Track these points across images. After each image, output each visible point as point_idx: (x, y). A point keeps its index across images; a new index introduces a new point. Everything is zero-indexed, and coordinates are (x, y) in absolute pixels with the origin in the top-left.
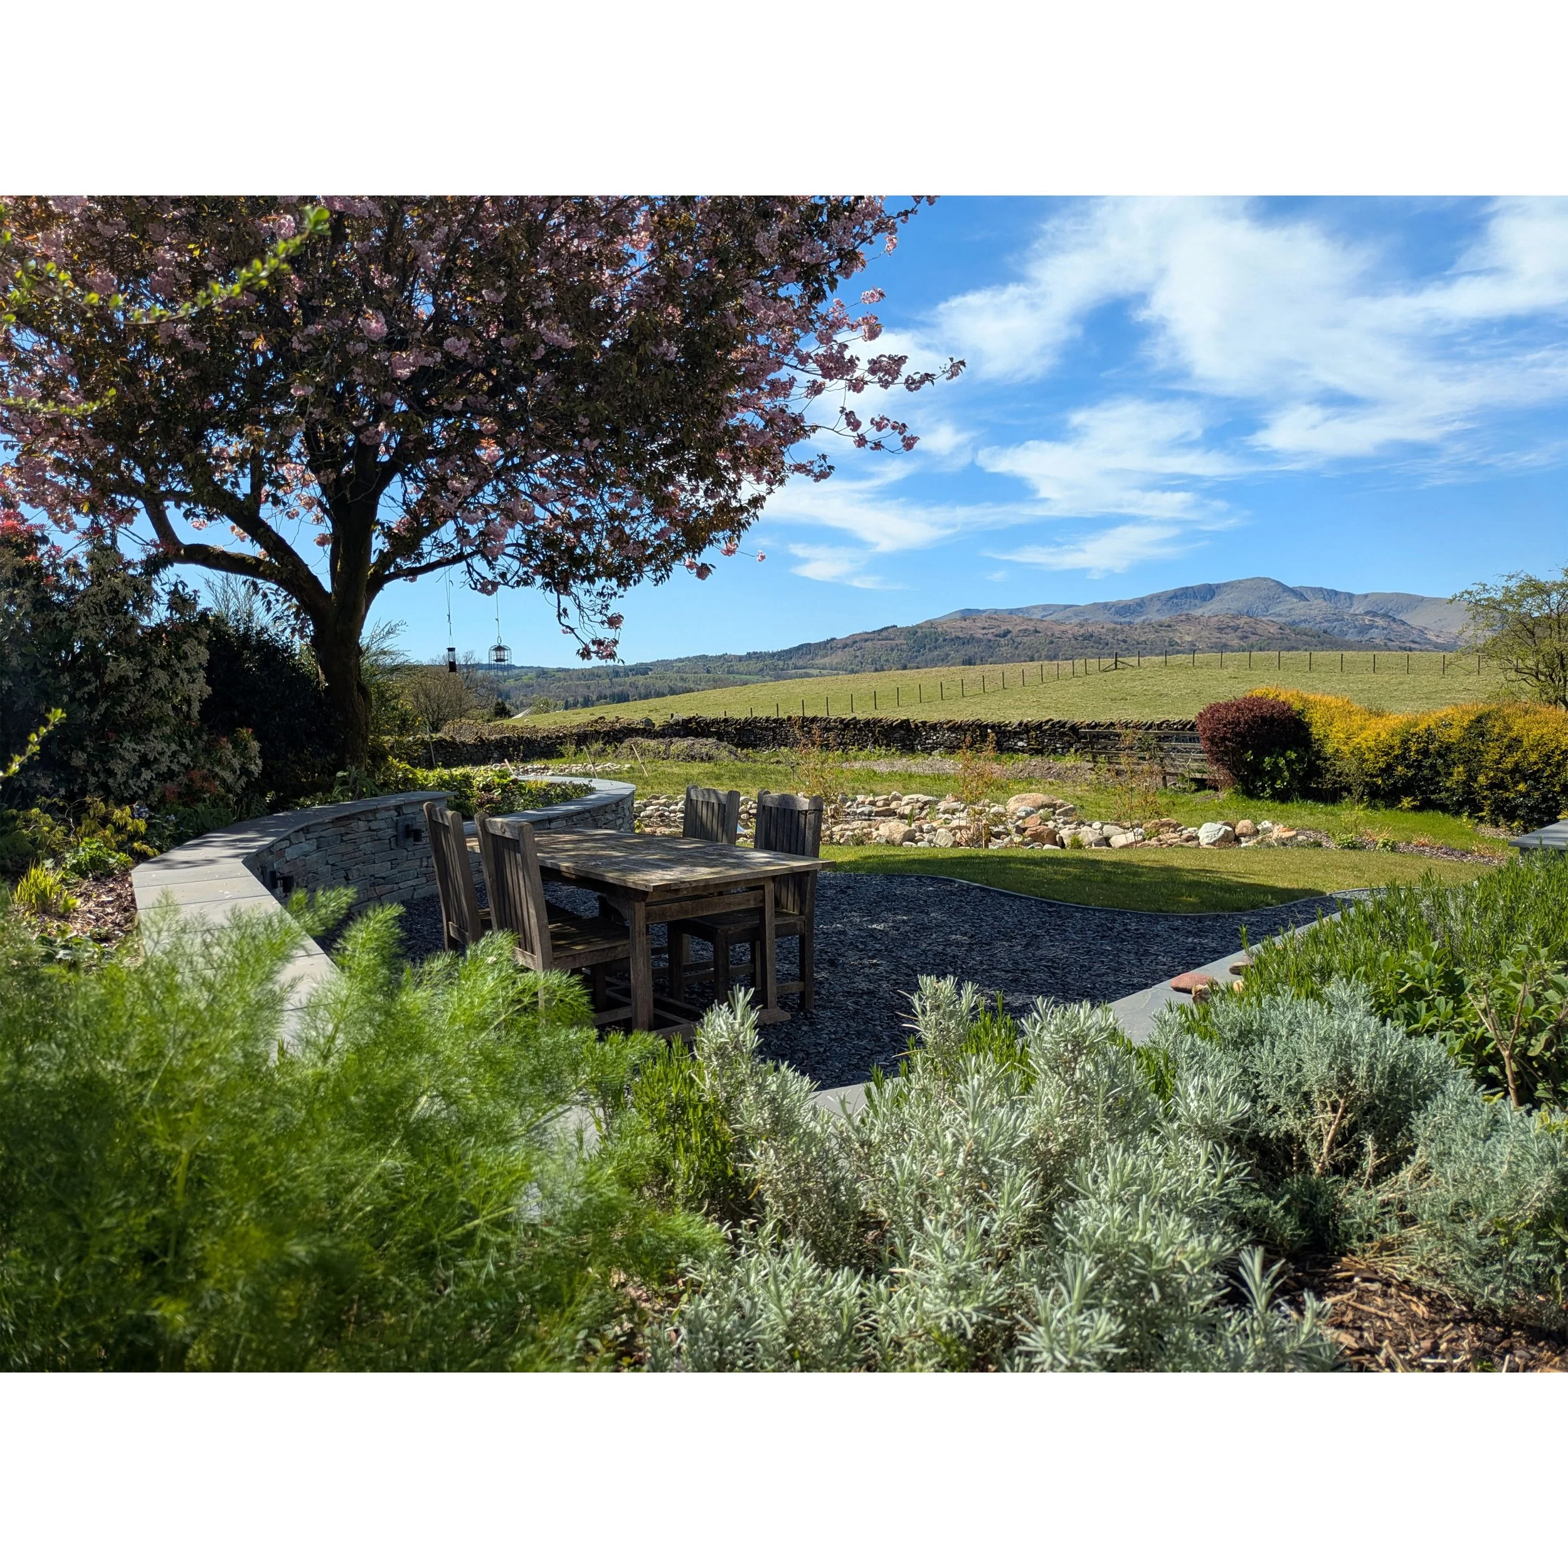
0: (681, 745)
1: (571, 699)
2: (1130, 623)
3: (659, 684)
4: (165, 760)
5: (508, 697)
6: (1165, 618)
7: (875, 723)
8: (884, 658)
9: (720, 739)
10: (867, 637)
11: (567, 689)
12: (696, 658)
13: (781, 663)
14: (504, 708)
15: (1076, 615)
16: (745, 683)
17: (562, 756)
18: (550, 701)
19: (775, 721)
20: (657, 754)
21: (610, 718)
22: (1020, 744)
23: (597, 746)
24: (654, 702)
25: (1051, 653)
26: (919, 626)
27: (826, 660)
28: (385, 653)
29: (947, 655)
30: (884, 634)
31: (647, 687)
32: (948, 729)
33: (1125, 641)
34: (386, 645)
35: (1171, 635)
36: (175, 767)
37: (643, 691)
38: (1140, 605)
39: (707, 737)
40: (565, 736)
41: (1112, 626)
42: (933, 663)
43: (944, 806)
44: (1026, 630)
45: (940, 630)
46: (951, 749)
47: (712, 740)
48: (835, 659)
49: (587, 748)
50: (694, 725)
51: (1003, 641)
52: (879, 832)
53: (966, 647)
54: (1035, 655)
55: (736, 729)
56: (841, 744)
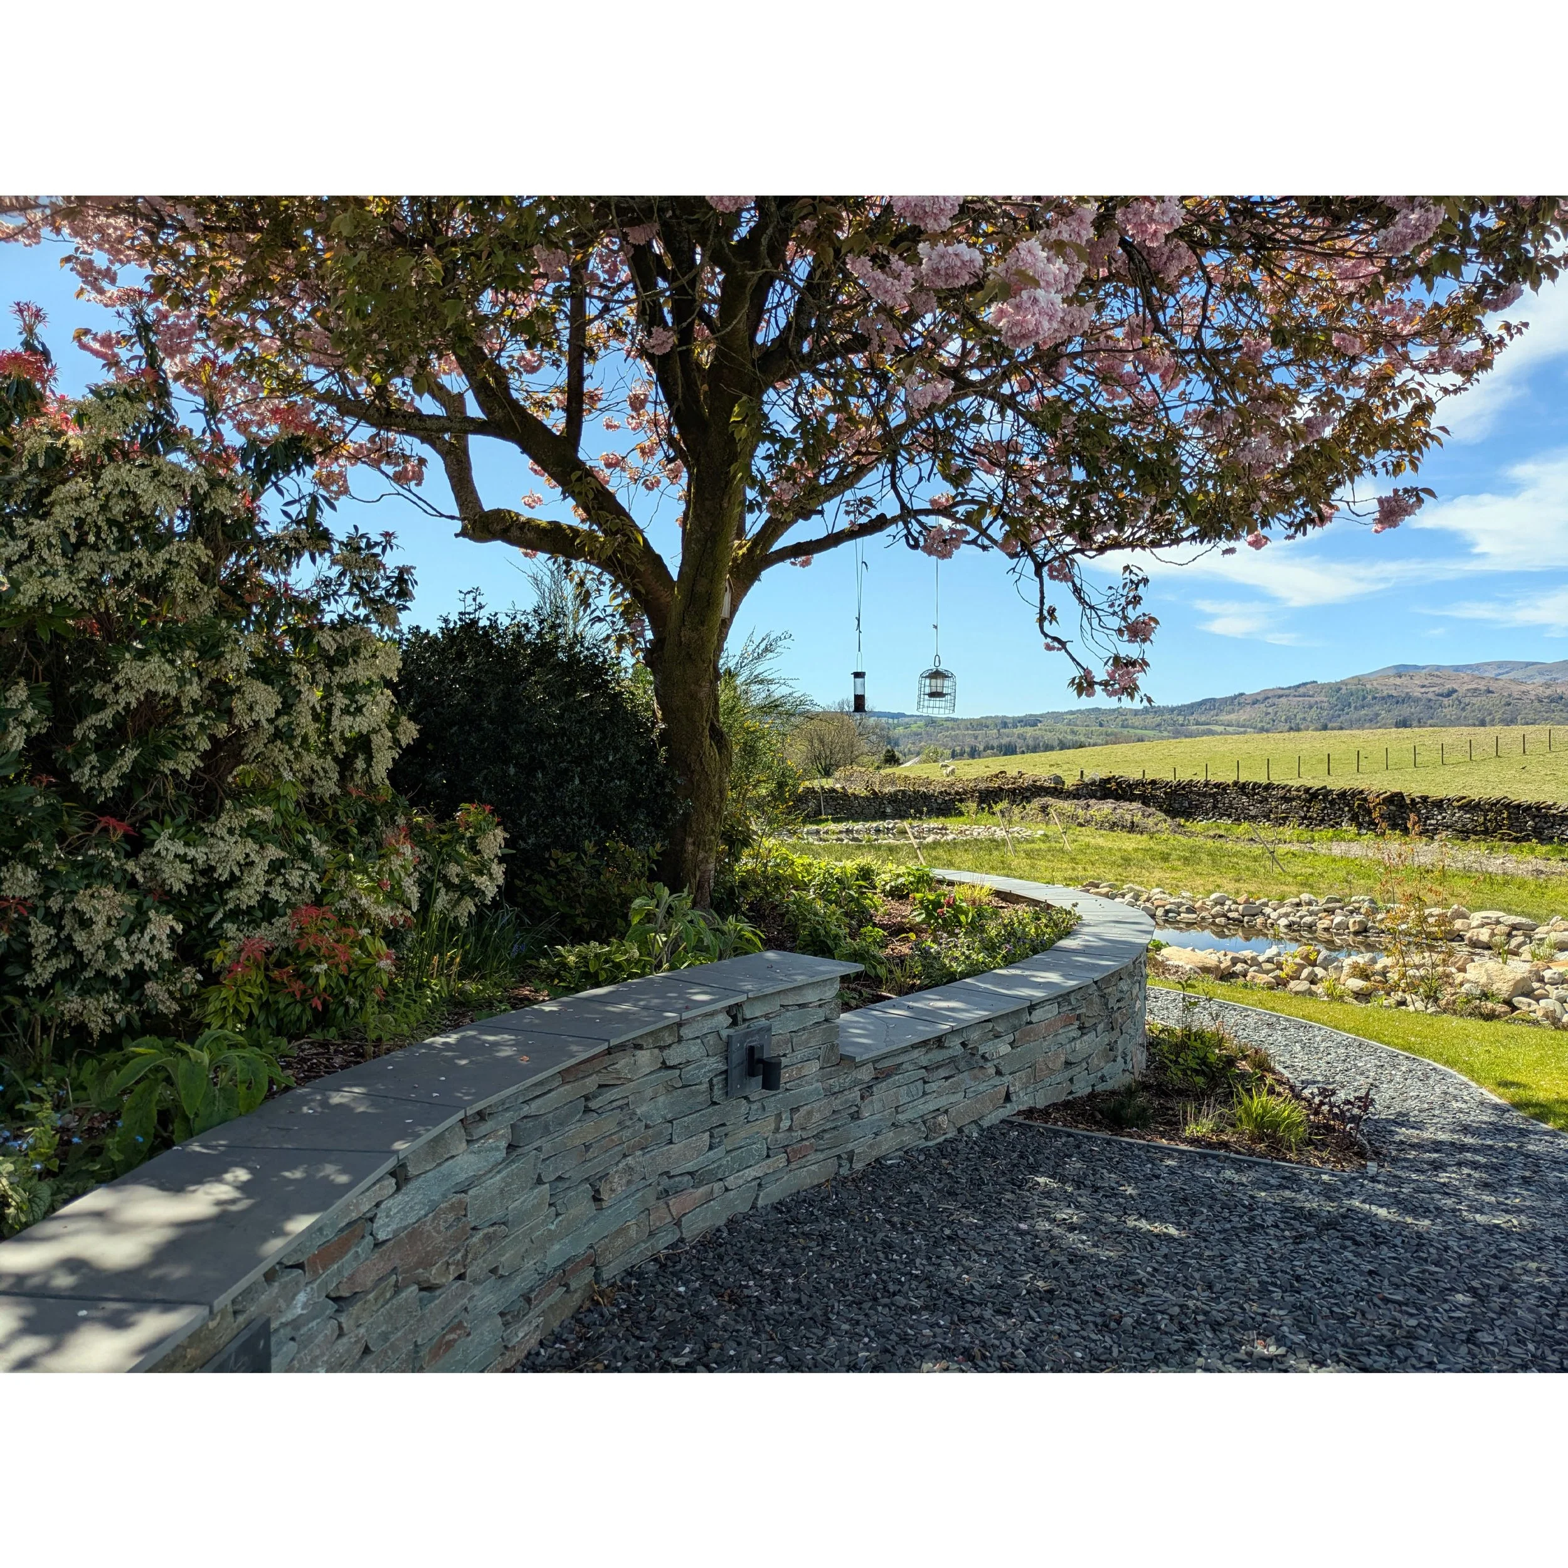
0: (1104, 809)
1: (958, 749)
3: (1050, 737)
4: (256, 879)
5: (897, 744)
7: (1353, 795)
8: (1300, 716)
9: (1146, 804)
10: (1281, 694)
11: (955, 738)
12: (1088, 710)
13: (1181, 719)
14: (893, 756)
15: (1541, 674)
16: (1141, 740)
17: (961, 814)
18: (940, 750)
19: (1217, 786)
21: (1012, 772)
23: (1003, 805)
25: (1508, 716)
26: (1343, 682)
27: (1233, 717)
28: (761, 682)
29: (1377, 715)
30: (1302, 690)
31: (1035, 739)
32: (1460, 808)
34: (762, 668)
36: (278, 894)
37: (1031, 743)
39: (1131, 801)
40: (965, 792)
42: (1359, 724)
43: (1554, 937)
44: (1476, 690)
45: (1369, 686)
46: (1464, 834)
47: (1136, 805)
48: (1243, 716)
49: (990, 807)
50: (1113, 786)
51: (1446, 701)
52: (1468, 976)
53: (1399, 706)
54: (1488, 719)
55: (1166, 793)
56: (1305, 818)
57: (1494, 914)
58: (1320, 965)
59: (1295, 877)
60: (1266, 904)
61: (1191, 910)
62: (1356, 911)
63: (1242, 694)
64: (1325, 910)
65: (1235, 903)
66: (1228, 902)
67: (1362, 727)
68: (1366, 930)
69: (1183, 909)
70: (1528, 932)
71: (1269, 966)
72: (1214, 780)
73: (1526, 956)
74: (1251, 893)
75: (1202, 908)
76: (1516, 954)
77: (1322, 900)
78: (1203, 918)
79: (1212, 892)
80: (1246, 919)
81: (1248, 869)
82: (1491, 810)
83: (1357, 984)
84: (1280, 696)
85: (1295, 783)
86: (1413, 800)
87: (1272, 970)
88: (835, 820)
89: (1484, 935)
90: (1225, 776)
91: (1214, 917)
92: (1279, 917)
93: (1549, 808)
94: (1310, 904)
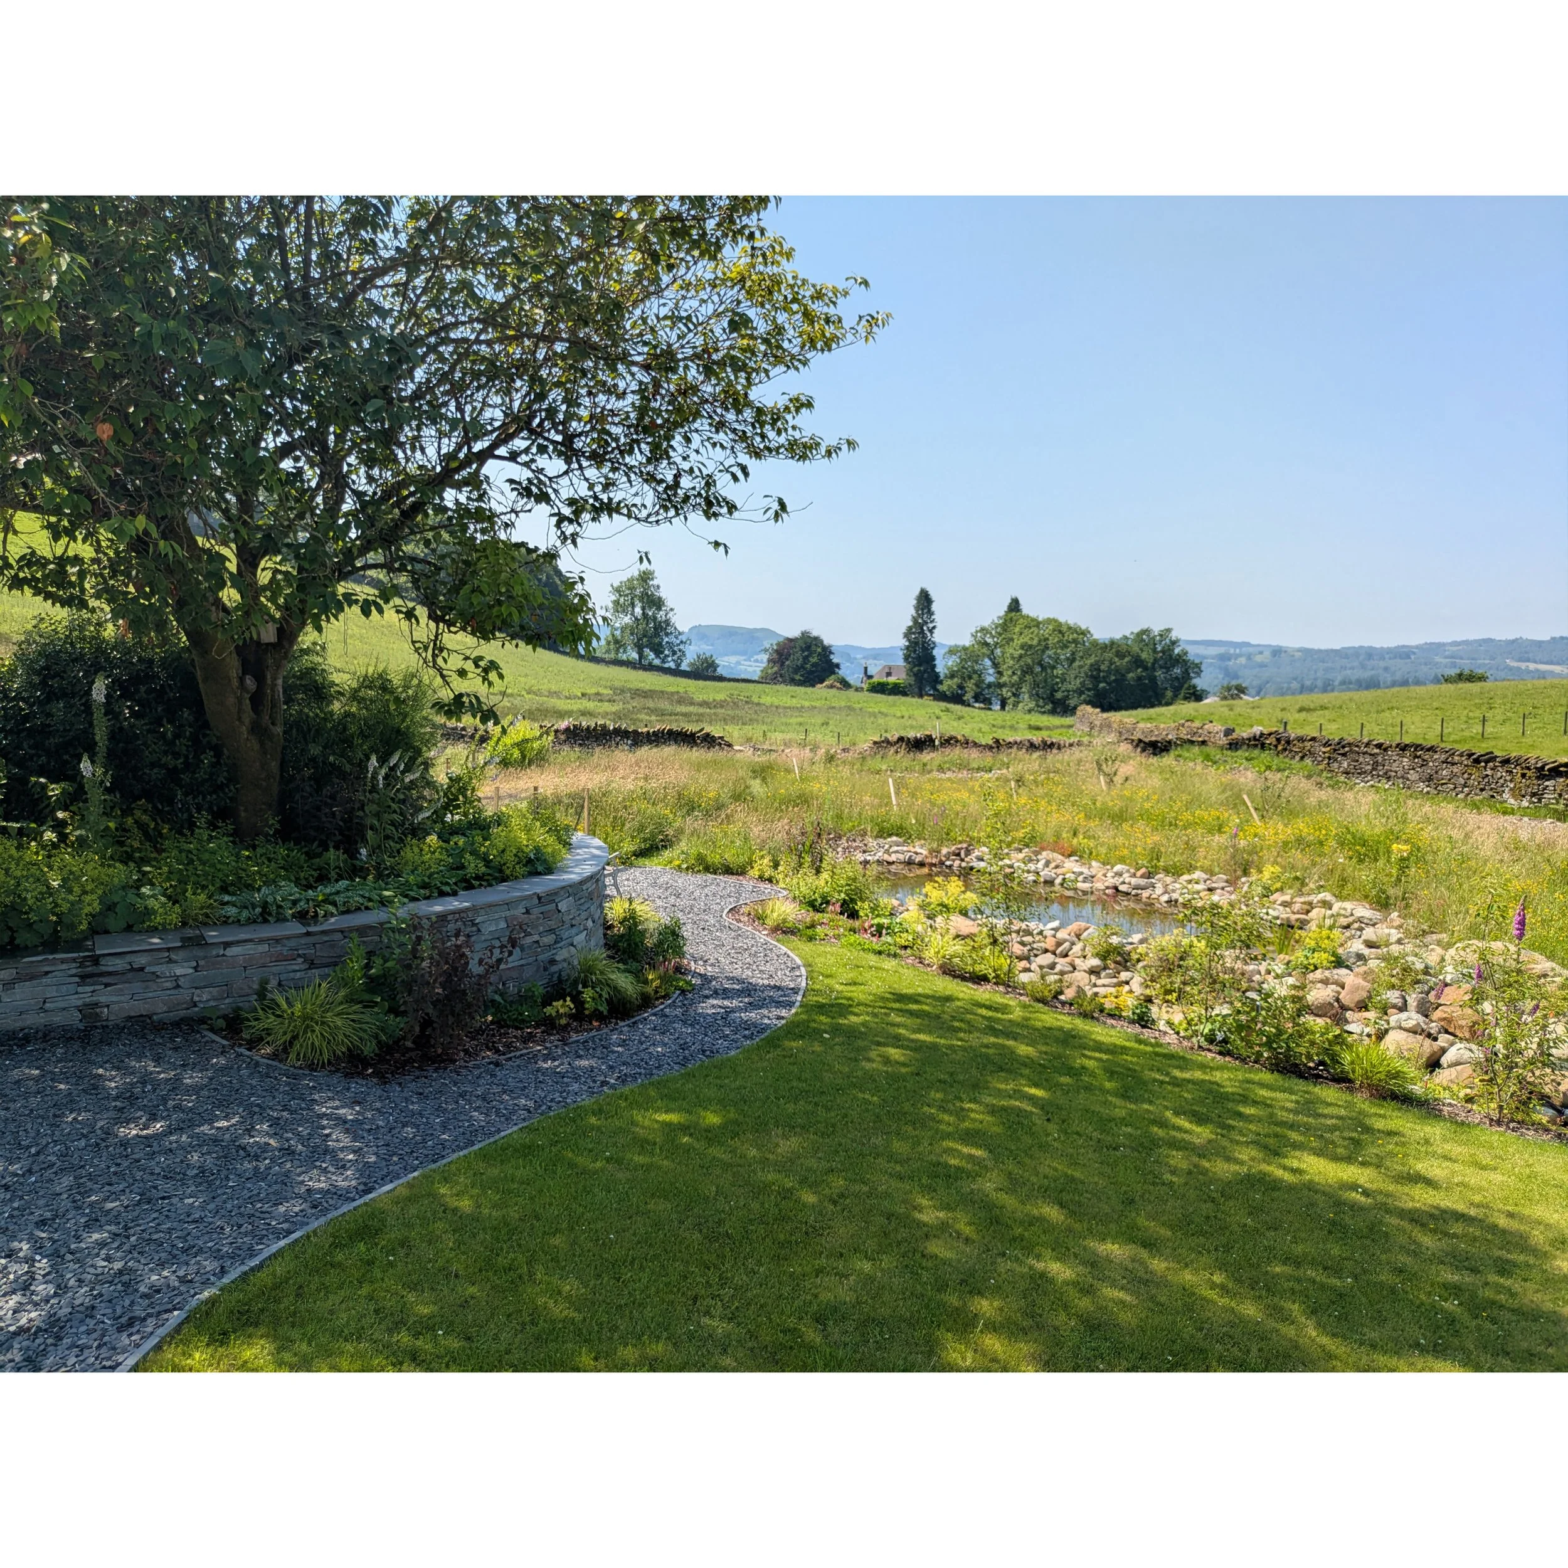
50: (1273, 741)
56: (1465, 786)
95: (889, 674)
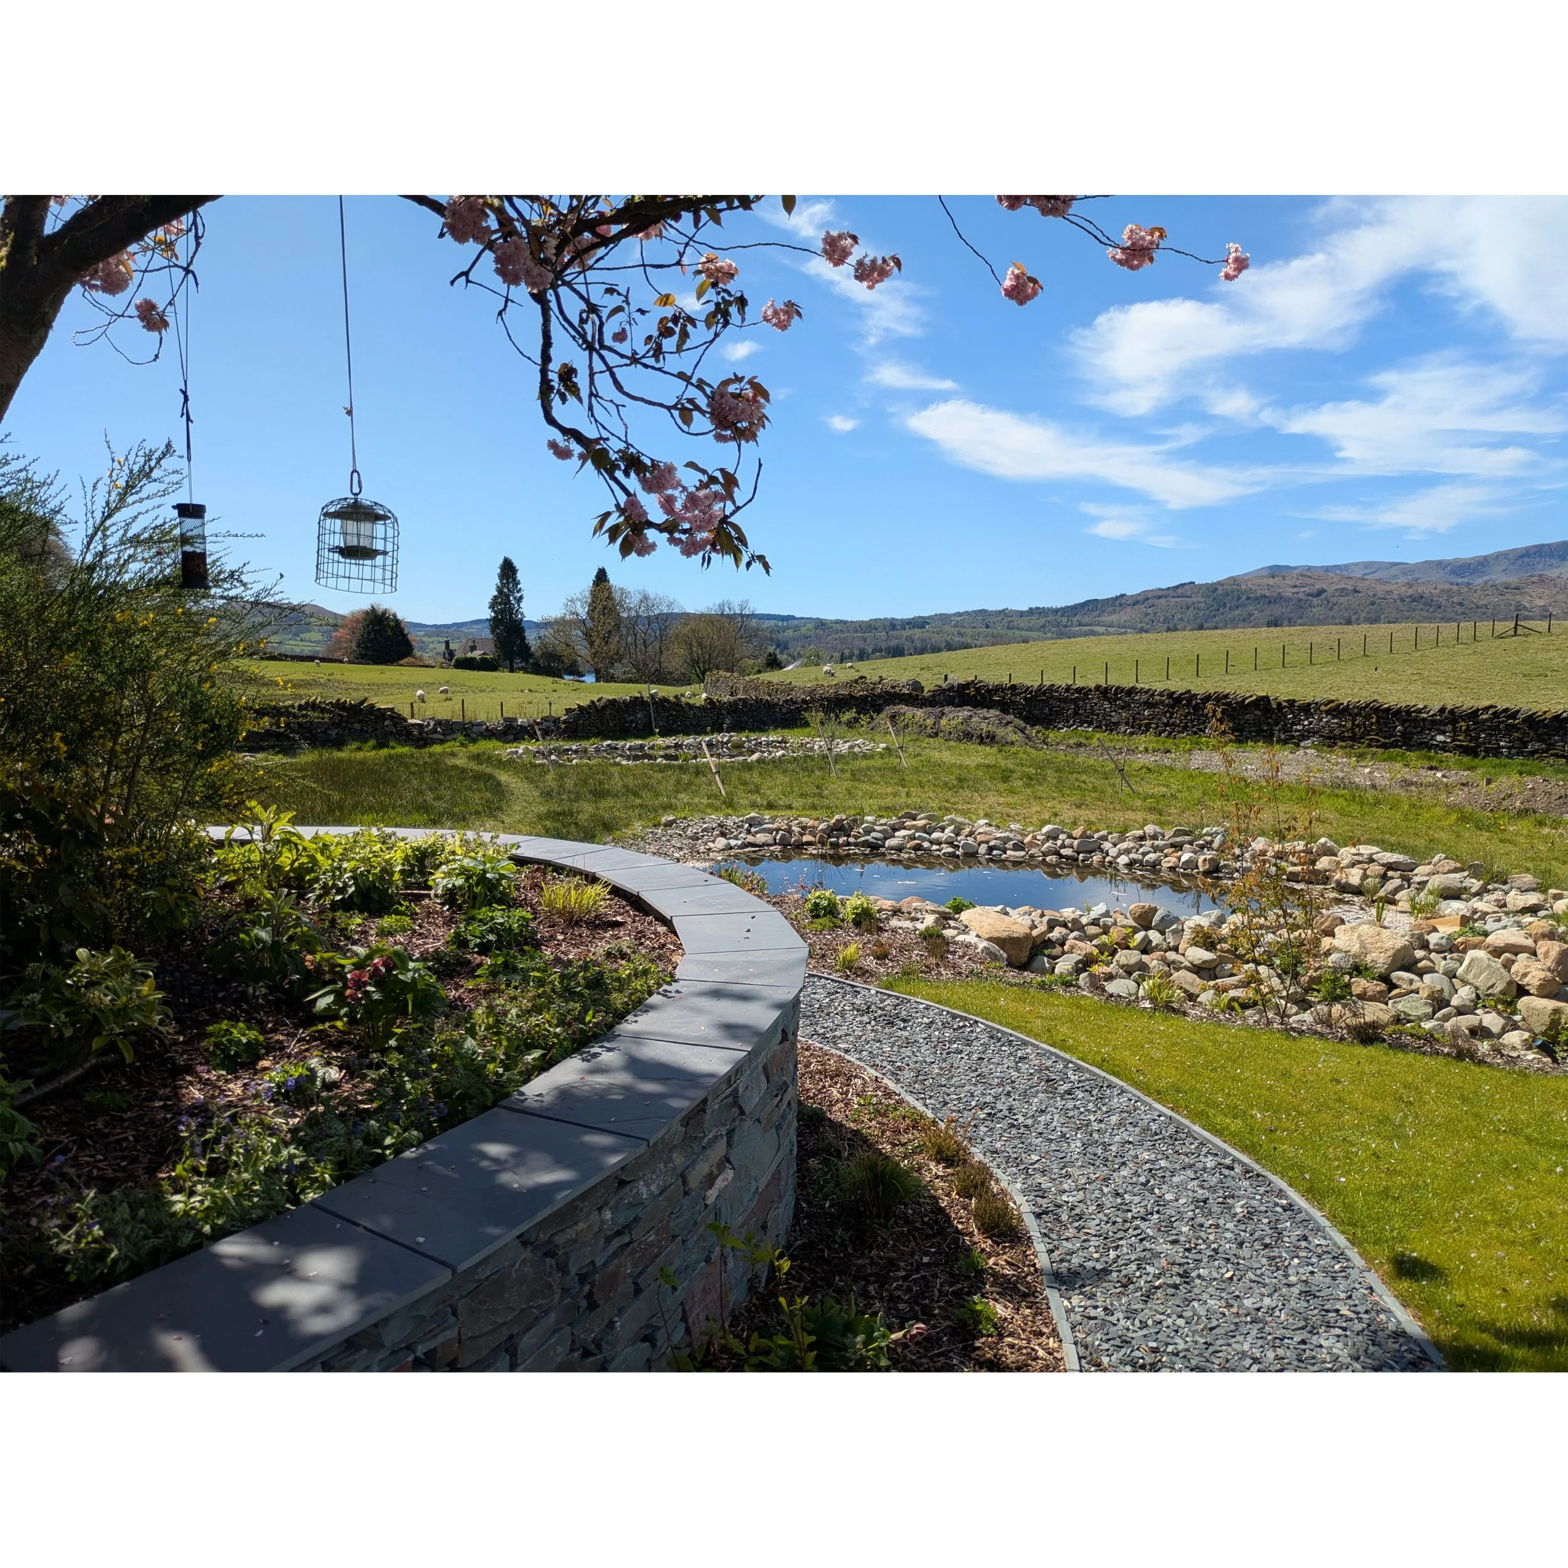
0: (955, 717)
1: (847, 652)
2: (1468, 584)
3: (936, 639)
5: (783, 648)
6: (1512, 579)
8: (1178, 616)
9: (1005, 711)
10: (1160, 595)
11: (843, 641)
12: (975, 612)
13: (1064, 620)
14: (775, 659)
15: (1404, 573)
16: (1025, 641)
17: (807, 724)
19: (1079, 690)
20: (922, 727)
21: (874, 677)
22: (1440, 738)
23: (849, 715)
24: (928, 658)
25: (1372, 615)
26: (1219, 583)
27: (1114, 618)
29: (1250, 615)
30: (1180, 591)
31: (923, 641)
32: (1328, 712)
33: (1461, 604)
35: (1518, 598)
37: (918, 644)
38: (1482, 564)
39: (989, 708)
40: (819, 700)
41: (1448, 586)
42: (1233, 623)
43: (1436, 882)
44: (1343, 589)
45: (1243, 587)
46: (1330, 740)
47: (994, 713)
48: (1124, 616)
49: (837, 717)
50: (972, 691)
51: (1315, 601)
52: (1336, 942)
53: (1272, 606)
54: (1353, 618)
55: (1025, 699)
56: (1167, 725)
57: (1366, 850)
58: (1155, 928)
59: (1145, 799)
60: (1104, 838)
61: (1018, 847)
62: (1208, 845)
63: (1123, 595)
64: (1172, 845)
65: (1070, 836)
66: (1062, 836)
67: (1235, 627)
68: (1217, 869)
69: (1010, 845)
70: (1405, 871)
71: (1092, 930)
72: (1080, 683)
73: (1404, 905)
74: (1090, 823)
75: (1032, 844)
76: (1393, 902)
77: (1169, 833)
78: (1032, 856)
79: (1045, 822)
80: (1081, 856)
81: (1095, 789)
82: (1359, 714)
83: (1200, 955)
84: (1160, 597)
85: (1159, 686)
86: (1279, 704)
87: (1096, 936)
88: (663, 734)
89: (1354, 877)
90: (1090, 680)
91: (1045, 854)
92: (1119, 854)
93: (1420, 711)
94: (1154, 837)
95: (473, 649)
